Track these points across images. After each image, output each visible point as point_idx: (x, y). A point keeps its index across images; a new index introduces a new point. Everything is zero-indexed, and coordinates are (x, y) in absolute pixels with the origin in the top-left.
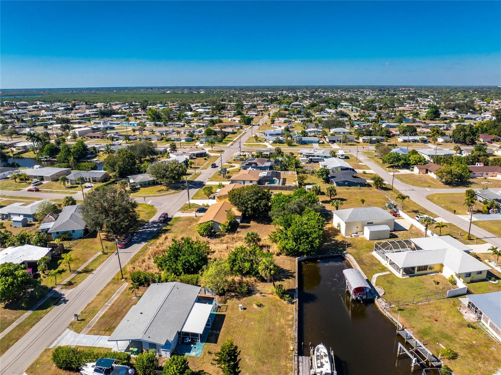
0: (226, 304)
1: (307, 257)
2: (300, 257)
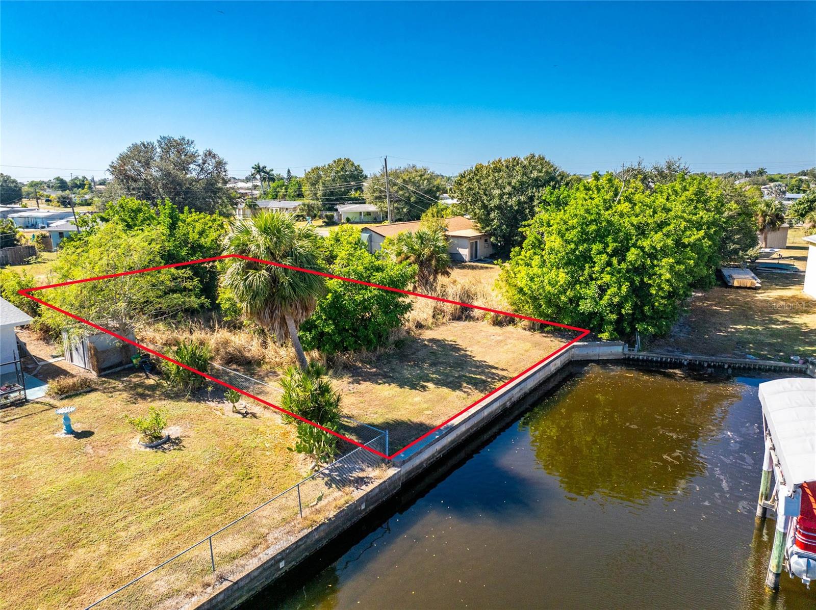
0: (65, 404)
1: (626, 350)
2: (586, 343)
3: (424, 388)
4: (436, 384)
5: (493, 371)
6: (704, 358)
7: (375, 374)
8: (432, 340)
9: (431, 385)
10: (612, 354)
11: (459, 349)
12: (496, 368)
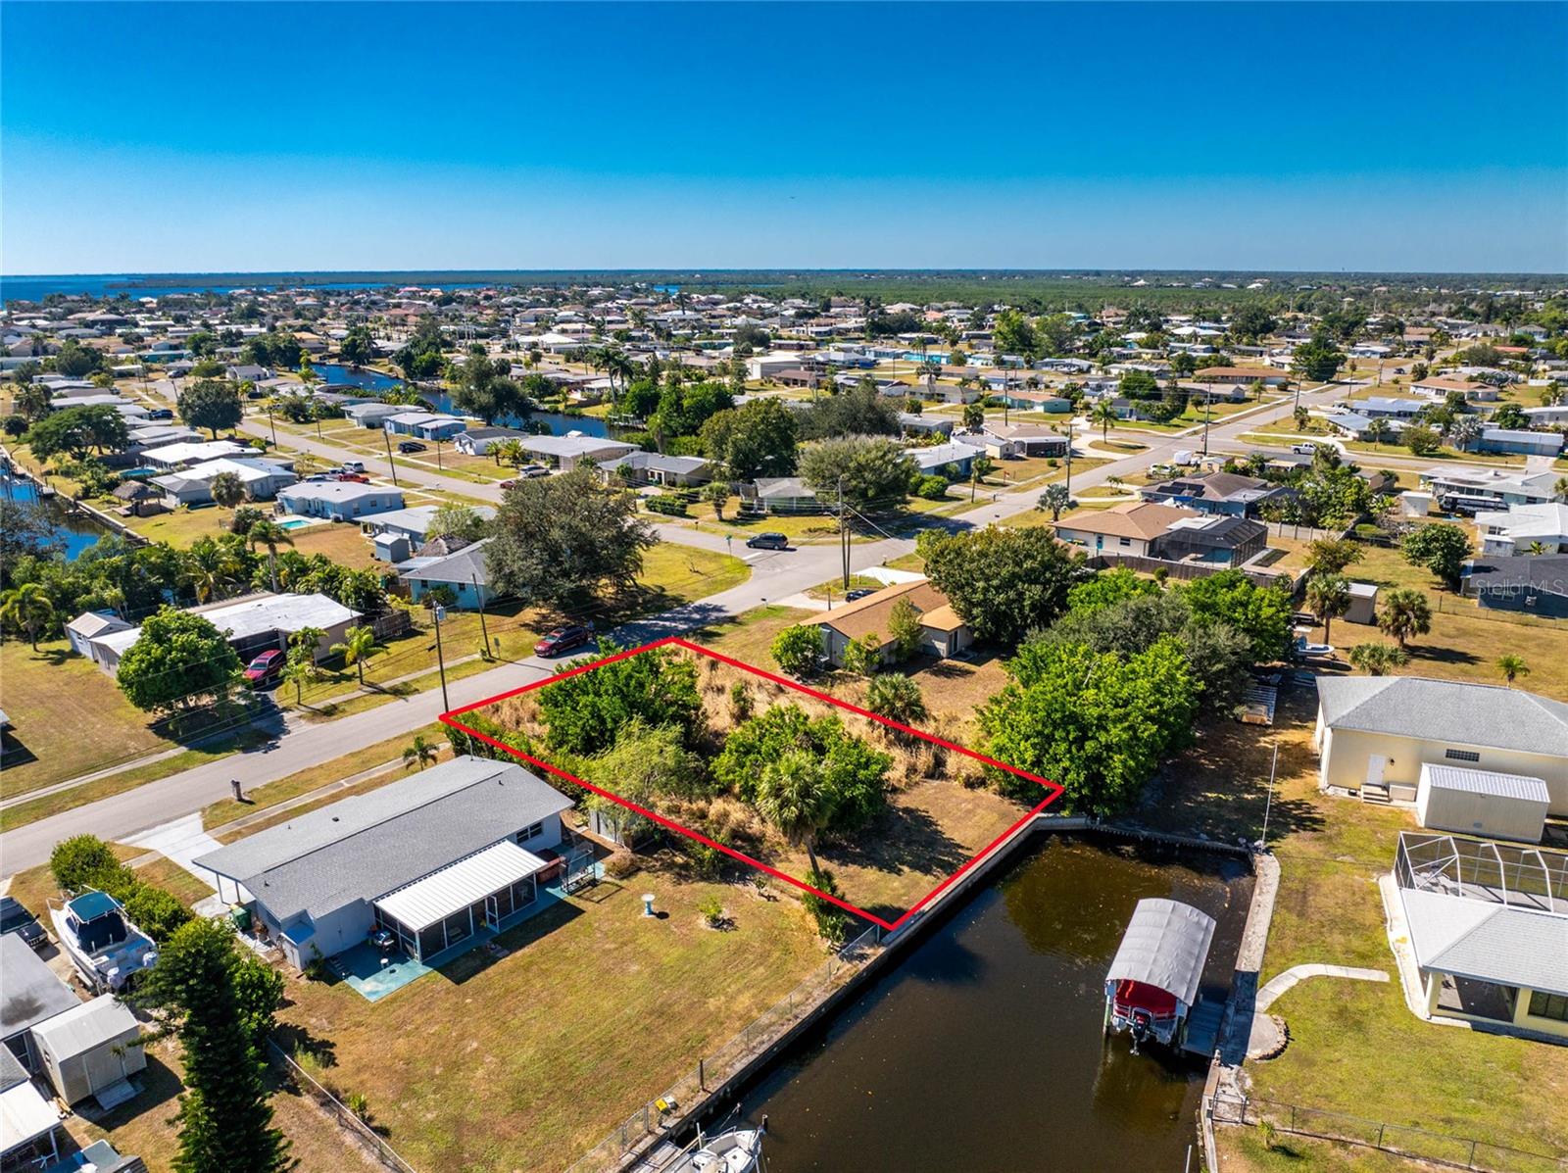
0: (624, 883)
1: (1089, 822)
2: (1051, 815)
3: (899, 872)
4: (911, 867)
5: (960, 851)
6: (1159, 835)
7: (859, 855)
8: (906, 810)
9: (906, 869)
10: (1075, 825)
11: (932, 823)
12: (962, 847)
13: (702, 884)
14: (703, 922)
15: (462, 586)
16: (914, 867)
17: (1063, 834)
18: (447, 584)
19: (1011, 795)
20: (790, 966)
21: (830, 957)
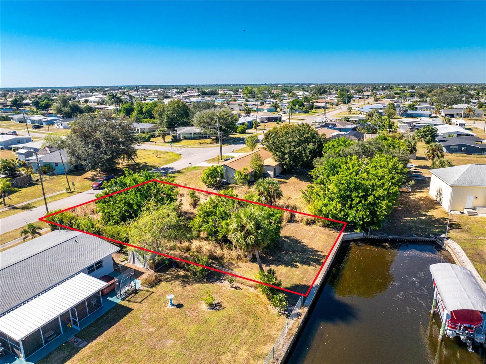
1: (365, 235)
2: (349, 233)
3: (296, 266)
4: (301, 263)
5: (318, 253)
6: (397, 237)
7: (273, 260)
8: (285, 237)
9: (298, 264)
10: (359, 237)
11: (300, 242)
12: (319, 251)
13: (197, 285)
14: (204, 307)
15: (56, 164)
16: (302, 263)
17: (356, 241)
18: (49, 164)
19: (328, 226)
20: (262, 327)
21: (281, 318)
